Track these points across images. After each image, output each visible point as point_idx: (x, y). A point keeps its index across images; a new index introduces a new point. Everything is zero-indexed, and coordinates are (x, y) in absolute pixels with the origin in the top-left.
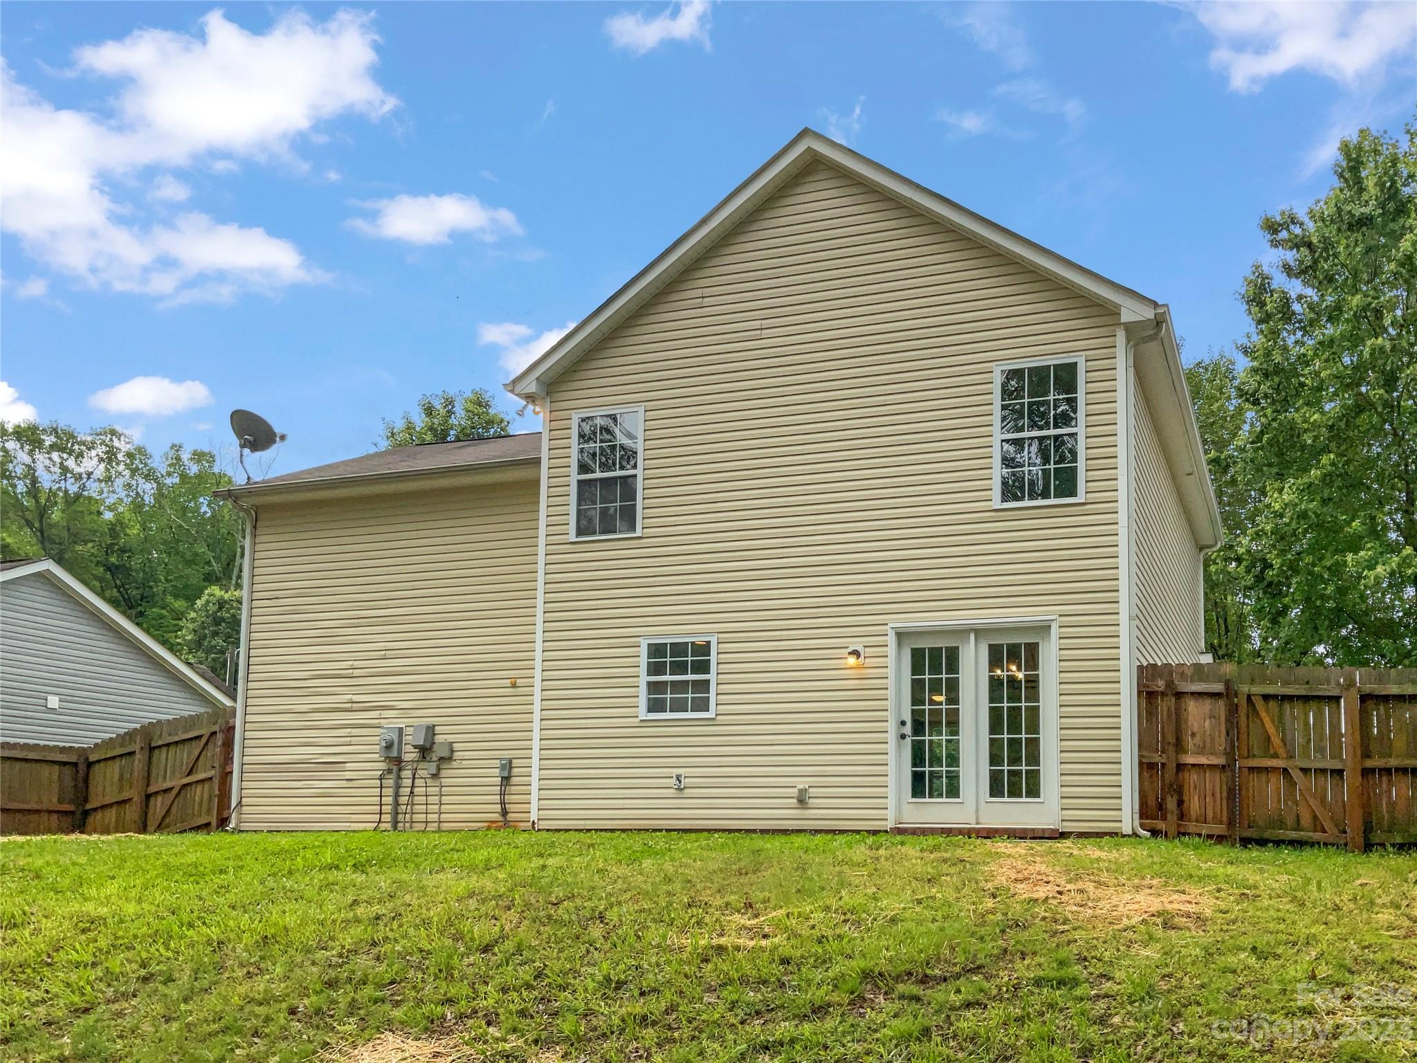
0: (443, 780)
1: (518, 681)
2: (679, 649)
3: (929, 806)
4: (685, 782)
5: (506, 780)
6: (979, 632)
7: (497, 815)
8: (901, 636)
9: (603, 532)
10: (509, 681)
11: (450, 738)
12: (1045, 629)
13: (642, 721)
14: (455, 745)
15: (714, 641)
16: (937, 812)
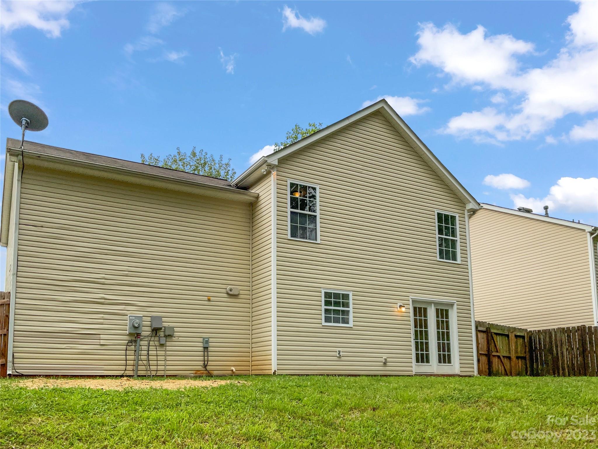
0: (167, 347)
1: (211, 298)
2: (337, 296)
3: (421, 366)
4: (341, 354)
5: (206, 349)
6: (436, 304)
7: (200, 367)
8: (414, 301)
9: (301, 238)
10: (206, 298)
11: (171, 325)
12: (452, 305)
13: (323, 326)
14: (175, 329)
15: (351, 294)
16: (424, 368)
